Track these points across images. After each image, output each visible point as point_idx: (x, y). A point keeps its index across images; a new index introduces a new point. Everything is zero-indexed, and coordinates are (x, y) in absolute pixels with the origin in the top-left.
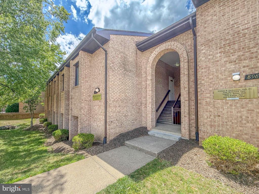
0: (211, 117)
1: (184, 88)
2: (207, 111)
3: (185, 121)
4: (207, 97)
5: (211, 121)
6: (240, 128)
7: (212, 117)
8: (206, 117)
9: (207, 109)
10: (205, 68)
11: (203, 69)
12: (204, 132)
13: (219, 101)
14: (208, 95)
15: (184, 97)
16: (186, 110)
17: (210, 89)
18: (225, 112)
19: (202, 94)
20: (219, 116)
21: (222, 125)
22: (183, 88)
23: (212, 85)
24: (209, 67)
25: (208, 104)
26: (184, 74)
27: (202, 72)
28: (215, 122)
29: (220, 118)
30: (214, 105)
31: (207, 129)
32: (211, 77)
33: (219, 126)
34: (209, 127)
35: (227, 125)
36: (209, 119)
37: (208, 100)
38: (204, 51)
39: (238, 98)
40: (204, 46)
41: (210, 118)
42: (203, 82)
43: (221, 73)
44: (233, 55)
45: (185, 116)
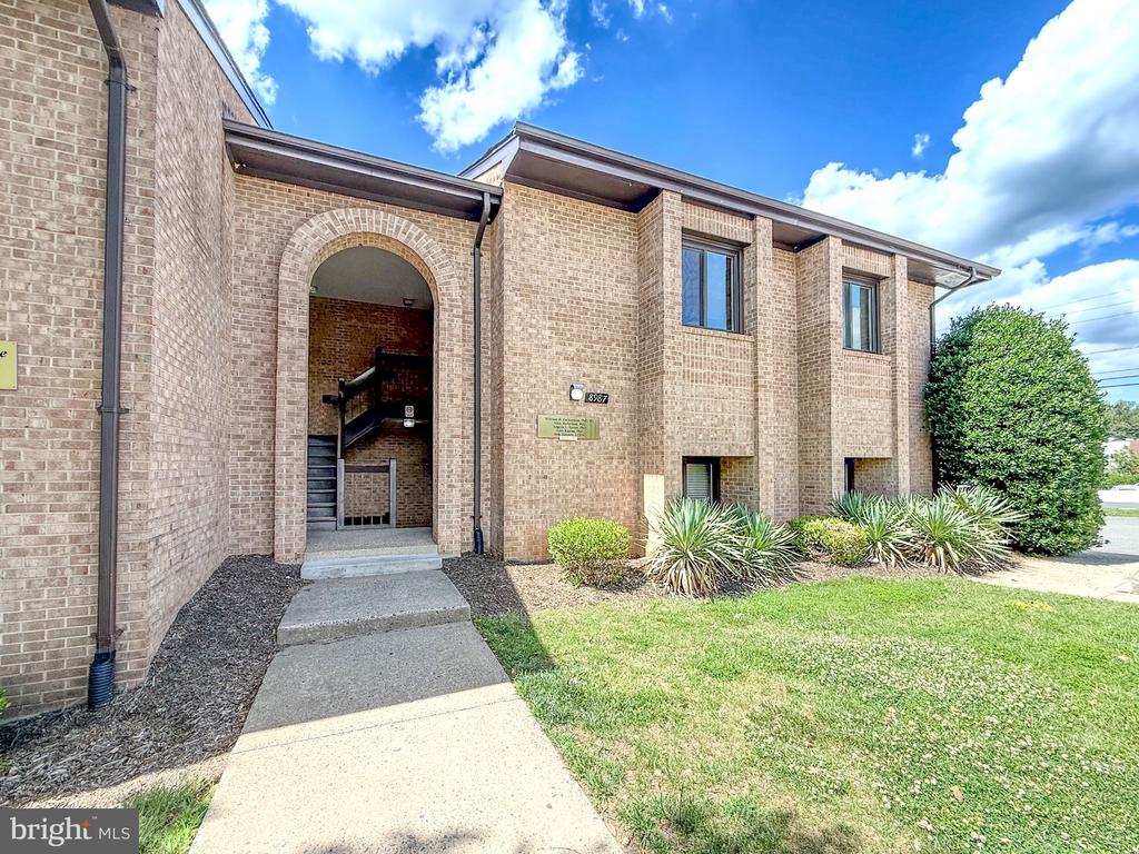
0: (531, 482)
1: (452, 396)
2: (523, 467)
3: (451, 501)
4: (525, 432)
5: (530, 491)
6: (578, 500)
7: (533, 481)
8: (520, 482)
9: (523, 462)
10: (521, 354)
11: (515, 354)
12: (515, 523)
13: (546, 442)
14: (526, 426)
15: (449, 426)
16: (453, 467)
17: (530, 411)
18: (555, 467)
19: (513, 420)
20: (545, 477)
21: (550, 497)
22: (446, 394)
23: (534, 402)
24: (529, 355)
25: (525, 448)
26: (452, 350)
27: (515, 363)
28: (537, 492)
29: (547, 481)
30: (537, 452)
31: (523, 513)
32: (533, 381)
33: (545, 502)
34: (526, 507)
35: (558, 496)
36: (527, 488)
37: (526, 437)
38: (519, 310)
39: (575, 438)
40: (521, 295)
41: (528, 484)
42: (515, 390)
43: (550, 378)
44: (569, 345)
45: (449, 486)
